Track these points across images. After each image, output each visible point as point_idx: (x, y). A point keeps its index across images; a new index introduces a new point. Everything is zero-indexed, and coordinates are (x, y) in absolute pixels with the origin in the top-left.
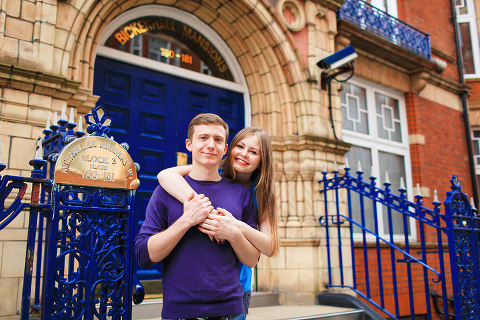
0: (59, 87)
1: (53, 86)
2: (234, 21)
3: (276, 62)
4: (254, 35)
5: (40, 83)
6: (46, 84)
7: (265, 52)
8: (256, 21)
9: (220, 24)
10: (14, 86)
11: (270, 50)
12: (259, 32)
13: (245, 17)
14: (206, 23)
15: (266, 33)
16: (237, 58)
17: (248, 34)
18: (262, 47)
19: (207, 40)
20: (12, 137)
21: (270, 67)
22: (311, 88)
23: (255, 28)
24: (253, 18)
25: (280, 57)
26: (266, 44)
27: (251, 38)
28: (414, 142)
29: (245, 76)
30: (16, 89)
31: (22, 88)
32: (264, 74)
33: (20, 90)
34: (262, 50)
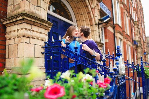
0: (47, 25)
1: (46, 25)
2: (77, 3)
3: (88, 18)
4: (83, 8)
5: (43, 24)
6: (44, 24)
7: (85, 14)
8: (85, 4)
9: (72, 3)
10: (35, 24)
11: (87, 13)
12: (84, 7)
13: (82, 2)
14: (68, 2)
15: (87, 8)
16: (75, 14)
17: (80, 7)
18: (84, 12)
19: (67, 7)
20: (35, 45)
21: (85, 19)
22: (96, 27)
23: (84, 6)
24: (84, 3)
25: (89, 16)
26: (86, 12)
27: (81, 9)
28: (106, 41)
29: (77, 21)
30: (35, 26)
31: (37, 25)
32: (83, 21)
33: (36, 26)
34: (83, 13)
